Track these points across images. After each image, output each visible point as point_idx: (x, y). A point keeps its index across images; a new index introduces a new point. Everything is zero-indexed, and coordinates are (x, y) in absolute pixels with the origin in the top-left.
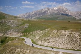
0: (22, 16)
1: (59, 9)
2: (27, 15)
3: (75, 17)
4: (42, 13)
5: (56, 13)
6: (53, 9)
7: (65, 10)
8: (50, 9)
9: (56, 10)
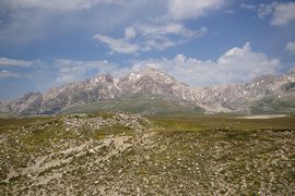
0: (9, 106)
1: (145, 80)
2: (30, 101)
3: (201, 106)
4: (84, 95)
5: (135, 92)
6: (126, 79)
7: (168, 81)
8: (116, 81)
9: (134, 82)
